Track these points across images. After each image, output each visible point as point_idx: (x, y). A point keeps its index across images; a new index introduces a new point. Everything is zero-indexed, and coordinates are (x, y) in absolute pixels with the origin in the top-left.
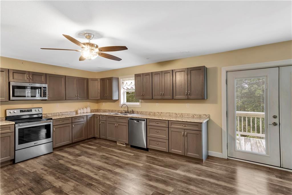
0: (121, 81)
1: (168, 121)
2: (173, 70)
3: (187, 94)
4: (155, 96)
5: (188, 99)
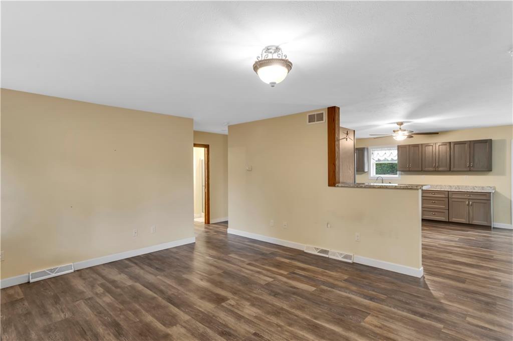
0: (371, 151)
1: (448, 191)
2: (450, 143)
3: (470, 166)
4: (425, 167)
5: (470, 171)
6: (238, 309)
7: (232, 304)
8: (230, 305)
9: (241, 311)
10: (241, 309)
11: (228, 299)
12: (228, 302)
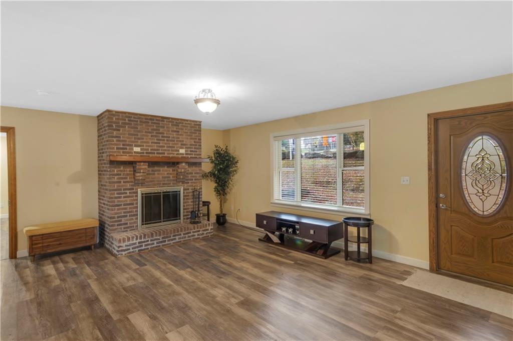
6: (229, 294)
7: (233, 298)
8: (235, 298)
9: (227, 292)
10: (226, 293)
11: (237, 304)
12: (237, 301)
